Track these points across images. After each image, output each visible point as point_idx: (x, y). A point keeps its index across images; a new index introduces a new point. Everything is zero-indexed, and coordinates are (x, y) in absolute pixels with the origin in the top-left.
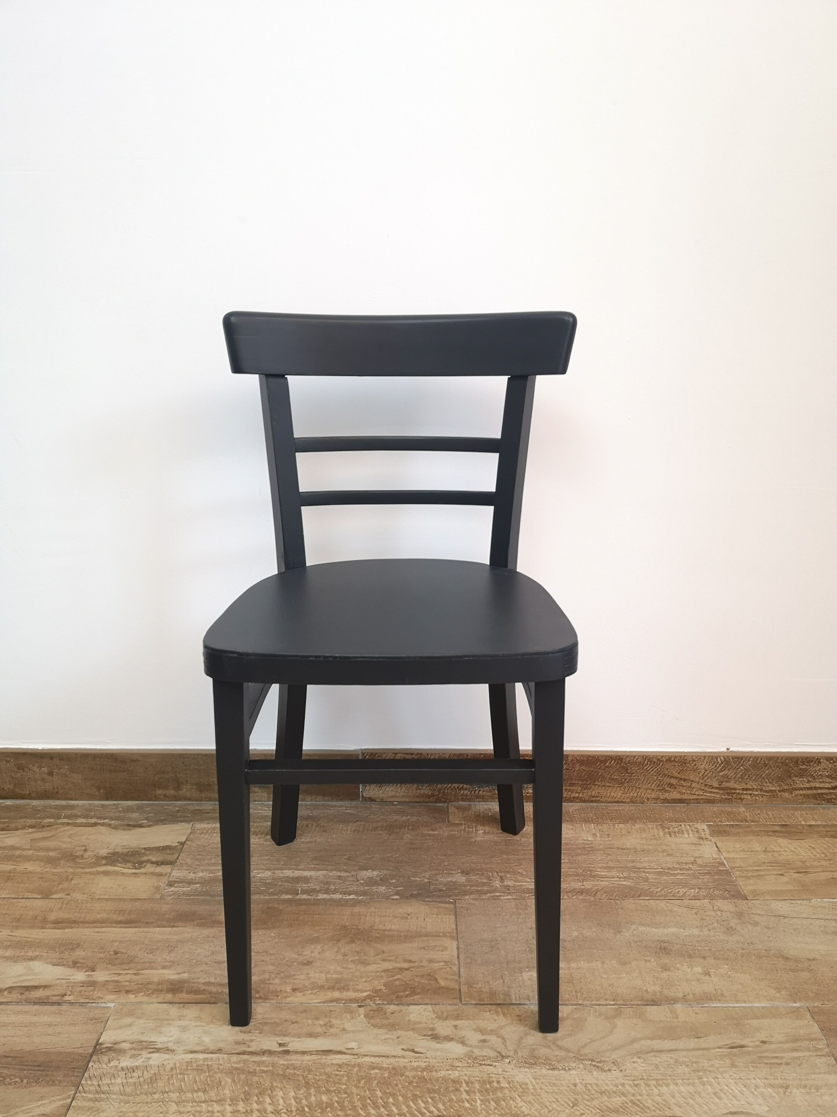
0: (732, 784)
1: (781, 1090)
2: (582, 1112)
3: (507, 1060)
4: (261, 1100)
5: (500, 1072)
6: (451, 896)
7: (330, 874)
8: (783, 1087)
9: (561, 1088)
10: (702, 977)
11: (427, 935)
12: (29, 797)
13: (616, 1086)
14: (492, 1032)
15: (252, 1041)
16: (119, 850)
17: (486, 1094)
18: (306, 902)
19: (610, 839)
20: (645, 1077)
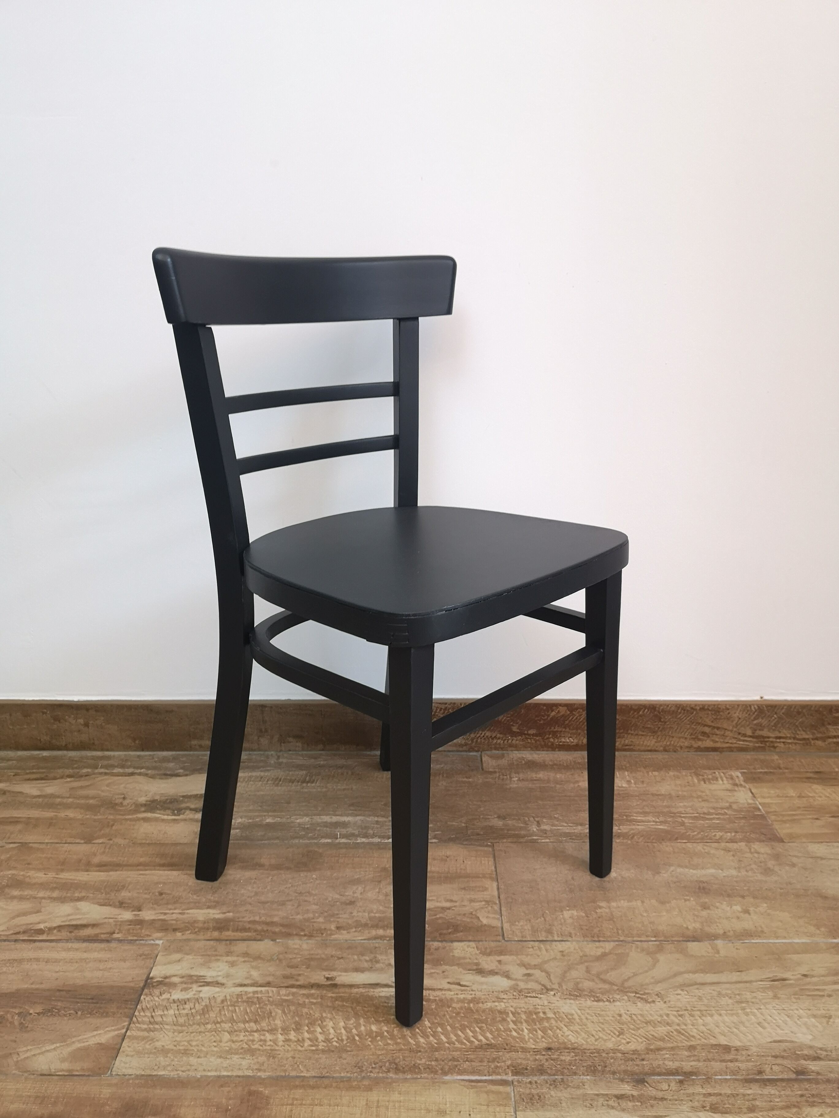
0: (765, 733)
1: (824, 1020)
2: (628, 1040)
3: (552, 993)
4: (312, 1029)
5: (546, 1003)
6: (489, 839)
7: (368, 819)
8: (826, 1017)
9: (607, 1018)
10: (742, 914)
11: (468, 876)
12: (66, 748)
13: (661, 1016)
14: (535, 967)
15: (299, 975)
16: (157, 797)
17: (533, 1024)
18: (346, 846)
19: (645, 785)
20: (689, 1008)
